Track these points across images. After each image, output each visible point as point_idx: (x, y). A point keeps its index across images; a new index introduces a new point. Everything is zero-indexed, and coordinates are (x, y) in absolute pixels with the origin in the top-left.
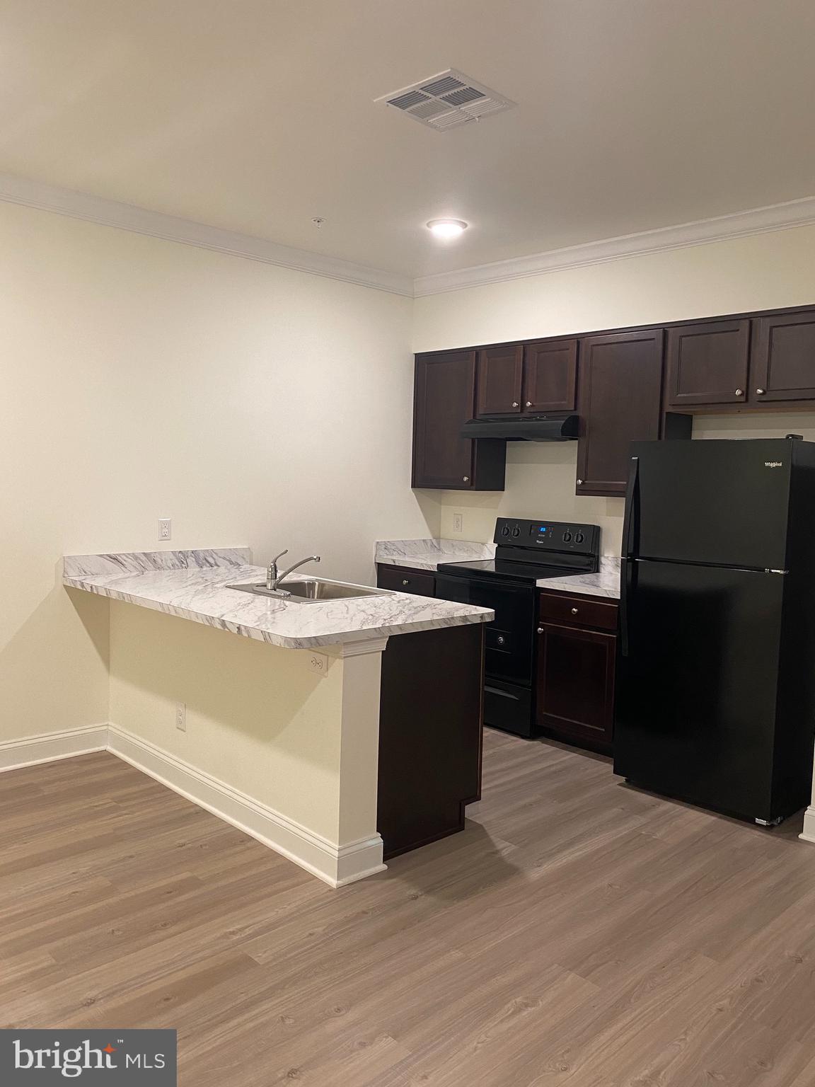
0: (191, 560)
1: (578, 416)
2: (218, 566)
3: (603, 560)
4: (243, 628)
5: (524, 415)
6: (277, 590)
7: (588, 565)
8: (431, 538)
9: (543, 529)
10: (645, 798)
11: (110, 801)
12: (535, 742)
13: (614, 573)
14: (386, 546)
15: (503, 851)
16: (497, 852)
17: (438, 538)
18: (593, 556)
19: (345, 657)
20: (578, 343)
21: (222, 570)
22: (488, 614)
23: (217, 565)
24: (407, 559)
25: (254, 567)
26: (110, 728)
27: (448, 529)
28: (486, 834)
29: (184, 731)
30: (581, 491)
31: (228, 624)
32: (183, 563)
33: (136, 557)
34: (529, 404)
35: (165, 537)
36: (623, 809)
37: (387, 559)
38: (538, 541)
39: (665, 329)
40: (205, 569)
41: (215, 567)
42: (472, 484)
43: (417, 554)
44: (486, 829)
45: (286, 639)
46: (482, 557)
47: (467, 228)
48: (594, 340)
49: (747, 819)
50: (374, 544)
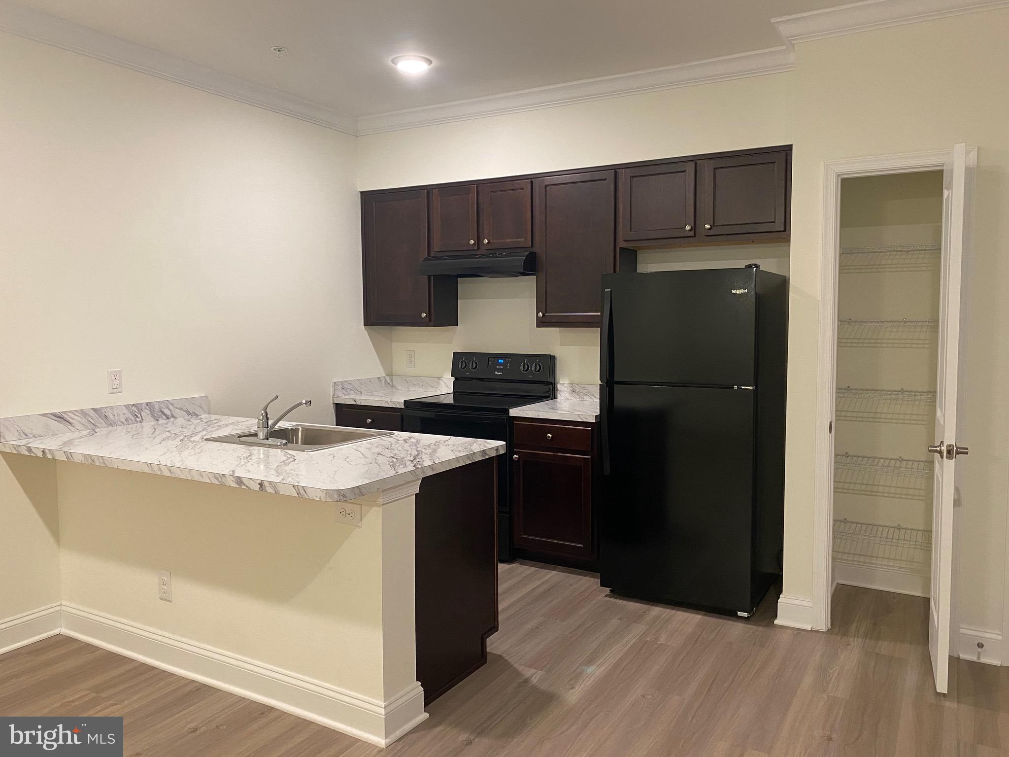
0: (146, 413)
1: (535, 253)
2: (175, 418)
3: (559, 386)
4: (267, 484)
5: (479, 252)
6: (269, 438)
7: (547, 392)
8: (385, 376)
9: (501, 361)
10: (633, 606)
11: (87, 692)
12: (514, 565)
13: (570, 398)
14: (344, 386)
15: (533, 678)
16: (527, 681)
17: (390, 375)
18: (551, 384)
19: (383, 505)
20: (532, 182)
21: (180, 421)
22: (502, 446)
23: (173, 416)
24: (363, 397)
25: (213, 417)
26: (63, 608)
27: (401, 365)
28: (509, 663)
29: (171, 602)
30: (541, 323)
31: (244, 480)
32: (137, 416)
33: (83, 413)
34: (486, 241)
35: (116, 390)
36: (620, 619)
37: (348, 399)
38: (496, 373)
39: (615, 170)
40: (161, 421)
41: (172, 419)
42: (430, 320)
43: (372, 392)
44: (507, 658)
45: (328, 492)
46: (438, 391)
47: (432, 65)
48: (548, 181)
49: (730, 613)
50: (331, 384)
